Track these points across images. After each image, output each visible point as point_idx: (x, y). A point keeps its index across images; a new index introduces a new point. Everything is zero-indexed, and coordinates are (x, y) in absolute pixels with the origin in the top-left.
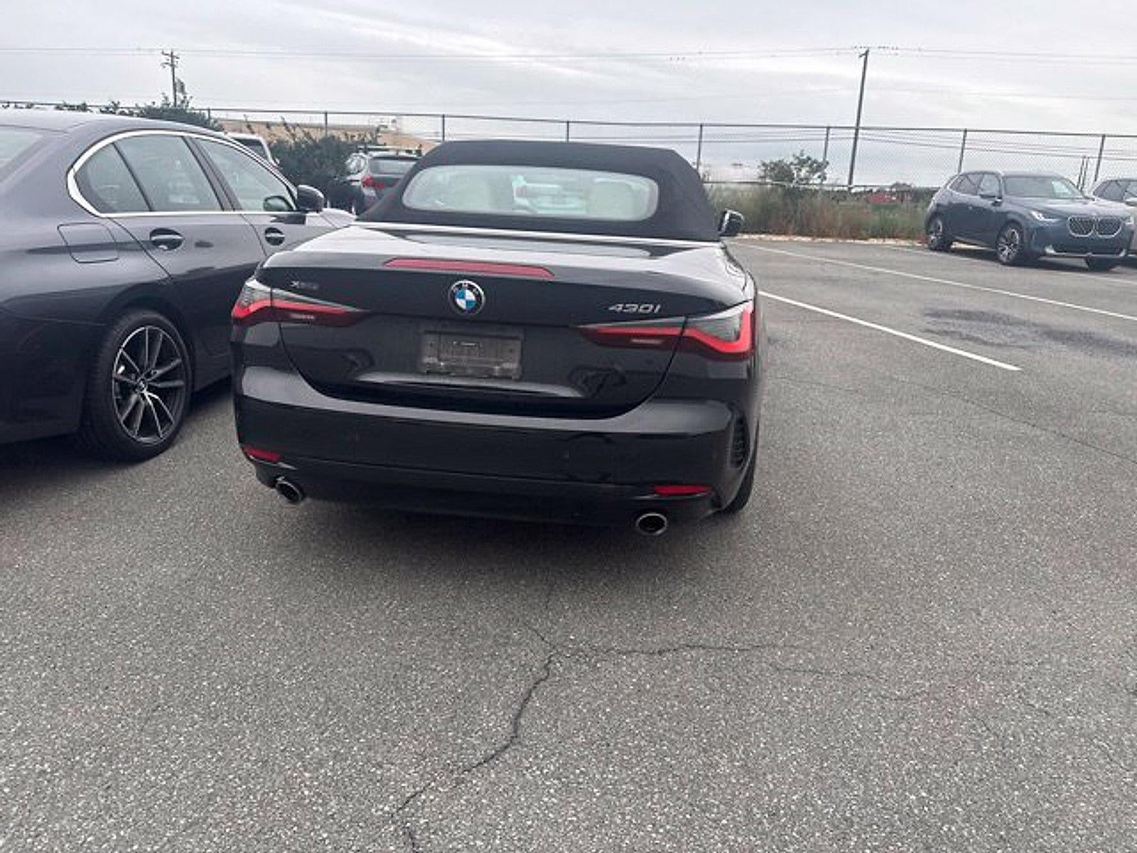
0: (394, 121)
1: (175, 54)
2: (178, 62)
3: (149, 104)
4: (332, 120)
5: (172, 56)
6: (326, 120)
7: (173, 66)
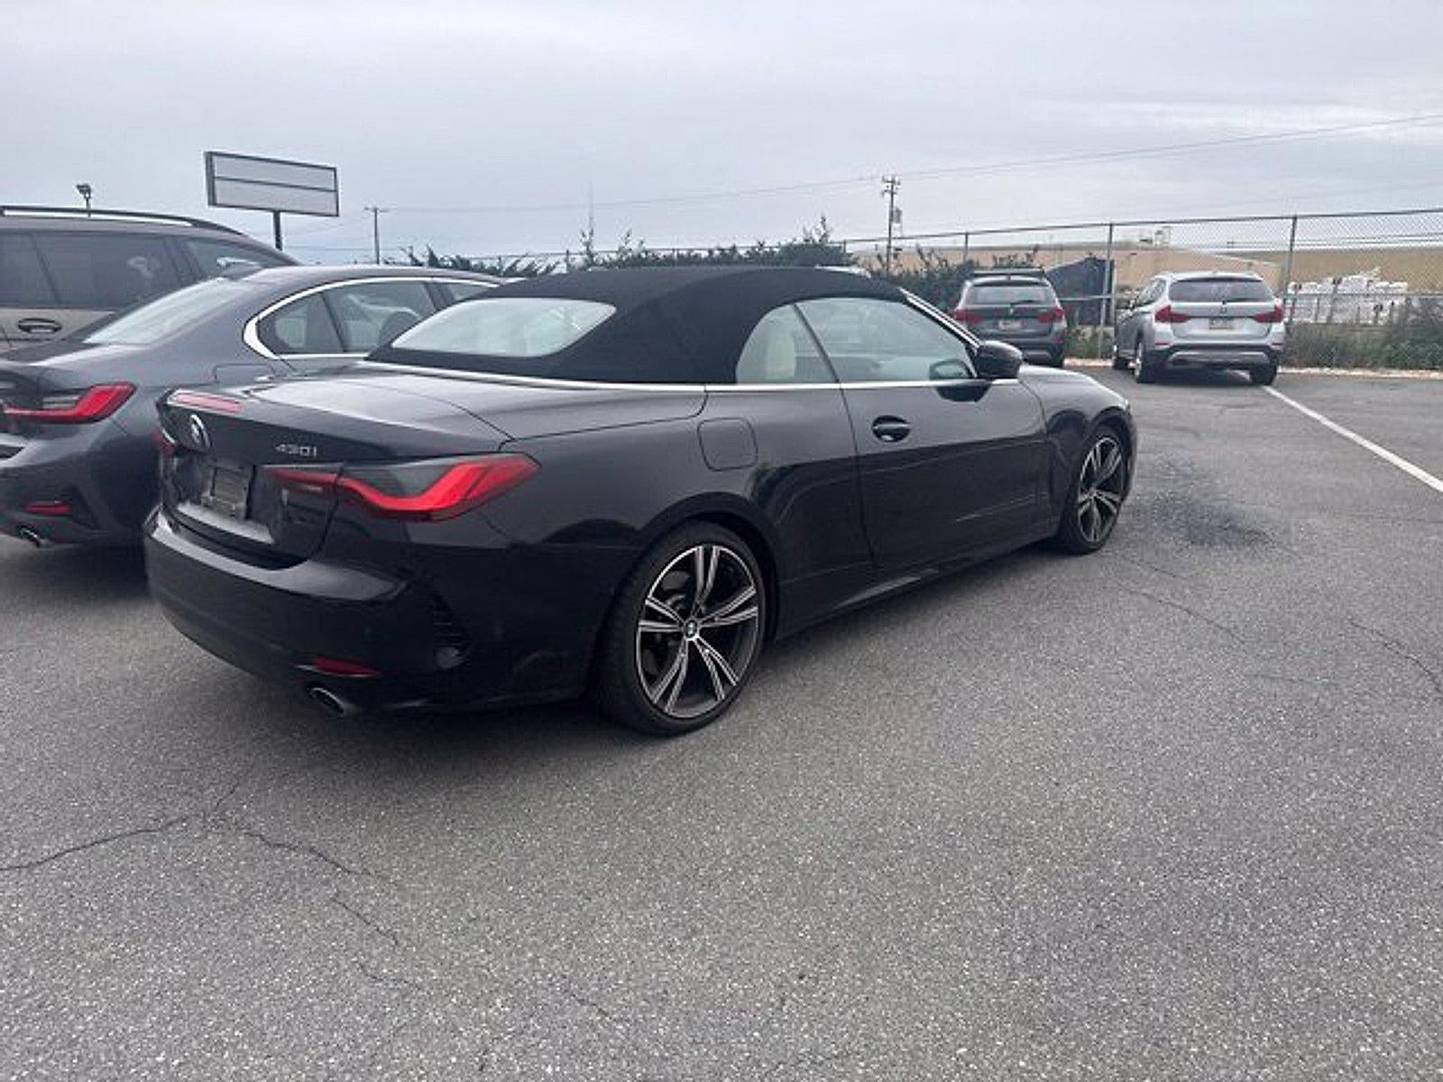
0: (1159, 233)
1: (897, 179)
2: (899, 189)
3: (790, 240)
4: (974, 242)
5: (893, 182)
6: (967, 242)
7: (892, 194)
